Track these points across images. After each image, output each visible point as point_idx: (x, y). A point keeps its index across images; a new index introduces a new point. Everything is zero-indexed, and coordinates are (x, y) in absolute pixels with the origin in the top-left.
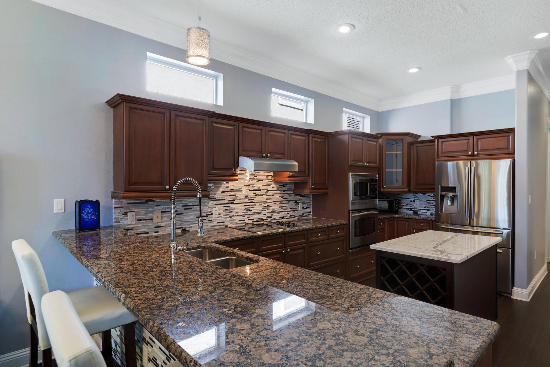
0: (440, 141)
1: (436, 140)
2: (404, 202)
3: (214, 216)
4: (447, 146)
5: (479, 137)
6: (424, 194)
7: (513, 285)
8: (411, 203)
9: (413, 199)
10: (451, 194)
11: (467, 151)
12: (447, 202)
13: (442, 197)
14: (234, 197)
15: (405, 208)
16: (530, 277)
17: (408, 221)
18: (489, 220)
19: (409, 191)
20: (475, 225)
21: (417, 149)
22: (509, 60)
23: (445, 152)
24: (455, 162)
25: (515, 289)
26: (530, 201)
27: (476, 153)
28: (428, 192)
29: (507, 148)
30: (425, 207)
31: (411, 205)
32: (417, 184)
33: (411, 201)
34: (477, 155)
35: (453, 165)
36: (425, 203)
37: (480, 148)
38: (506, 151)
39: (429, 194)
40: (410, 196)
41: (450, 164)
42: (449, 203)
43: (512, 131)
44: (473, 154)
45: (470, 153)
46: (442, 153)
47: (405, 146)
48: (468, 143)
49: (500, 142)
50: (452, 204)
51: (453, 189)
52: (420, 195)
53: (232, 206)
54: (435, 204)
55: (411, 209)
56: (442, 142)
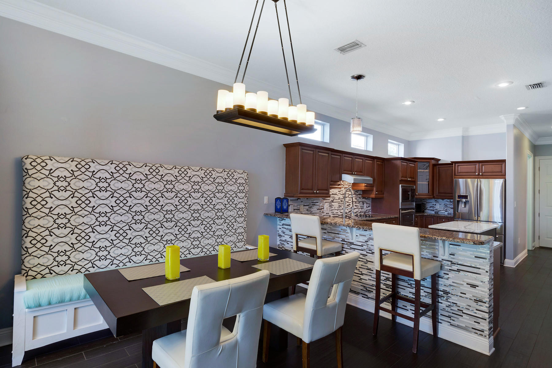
0: (457, 165)
1: (454, 164)
2: (428, 206)
3: (324, 209)
4: (462, 168)
5: (483, 164)
6: (443, 199)
7: (505, 258)
8: (433, 206)
9: (435, 203)
10: (464, 200)
11: (475, 172)
12: (461, 206)
13: (458, 202)
14: (334, 198)
15: (429, 210)
16: (515, 254)
17: (433, 218)
18: (488, 217)
19: (434, 198)
20: (479, 220)
21: (439, 169)
22: (502, 117)
23: (460, 173)
24: (464, 179)
25: (506, 260)
26: (515, 205)
27: (481, 174)
28: (446, 199)
29: (501, 172)
30: (444, 209)
31: (434, 207)
32: (439, 193)
33: (433, 205)
34: (482, 175)
35: (463, 181)
36: (443, 206)
37: (483, 171)
38: (500, 174)
39: (446, 200)
40: (433, 201)
41: (461, 181)
42: (463, 206)
43: (504, 161)
44: (479, 175)
45: (477, 174)
46: (458, 173)
47: (431, 166)
48: (476, 167)
49: (496, 168)
50: (465, 207)
51: (466, 197)
52: (440, 200)
53: (333, 203)
54: (453, 207)
55: (433, 210)
56: (458, 165)
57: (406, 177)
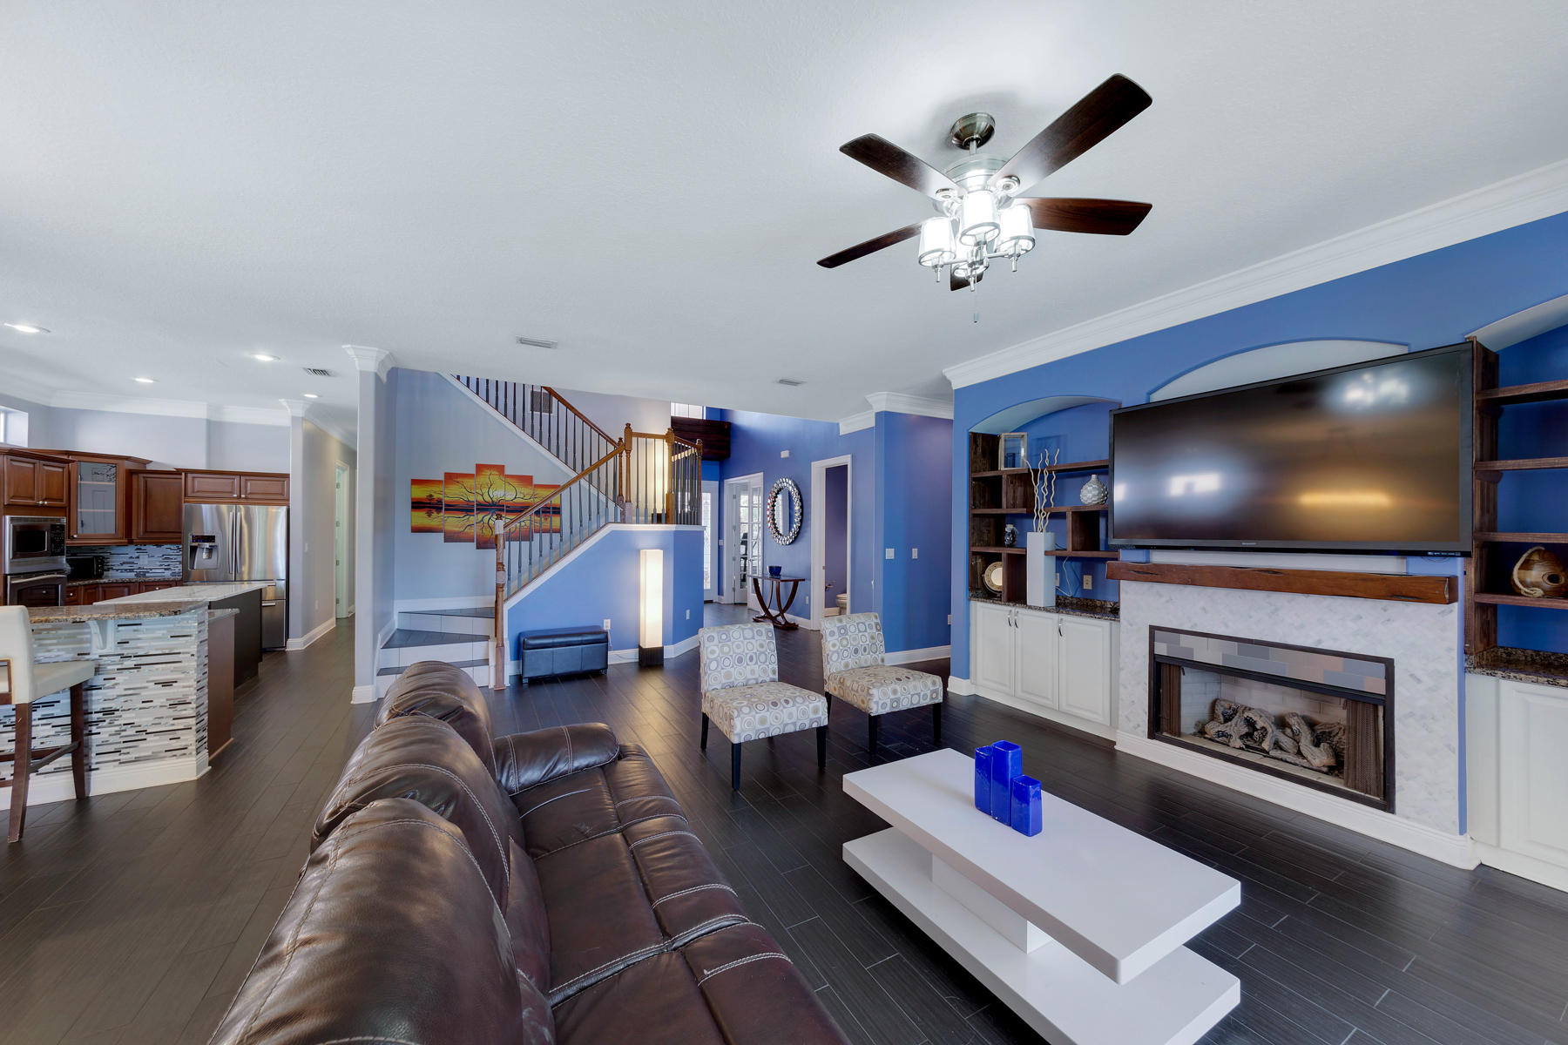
0: (190, 476)
1: (183, 474)
2: (115, 561)
4: (201, 484)
5: (248, 478)
6: (158, 545)
7: (287, 637)
8: (131, 560)
9: (137, 555)
10: (207, 545)
11: (232, 493)
12: (201, 556)
13: (194, 550)
15: (117, 570)
16: (307, 628)
17: (128, 587)
18: (265, 572)
19: (131, 542)
20: (246, 578)
21: (146, 482)
22: (283, 401)
23: (198, 492)
24: (214, 505)
25: (290, 641)
26: (307, 549)
27: (243, 496)
28: (166, 543)
29: (282, 494)
30: (161, 565)
31: (133, 563)
32: (146, 531)
33: (131, 557)
34: (246, 498)
35: (211, 508)
36: (161, 559)
37: (249, 492)
38: (279, 497)
39: (168, 546)
40: (131, 551)
41: (205, 507)
42: (205, 555)
43: (287, 476)
44: (239, 497)
45: (235, 495)
46: (193, 492)
47: (122, 475)
48: (233, 483)
49: (274, 486)
50: (210, 557)
51: (211, 539)
52: (151, 548)
54: (181, 559)
55: (131, 571)
56: (194, 478)
57: (32, 498)
